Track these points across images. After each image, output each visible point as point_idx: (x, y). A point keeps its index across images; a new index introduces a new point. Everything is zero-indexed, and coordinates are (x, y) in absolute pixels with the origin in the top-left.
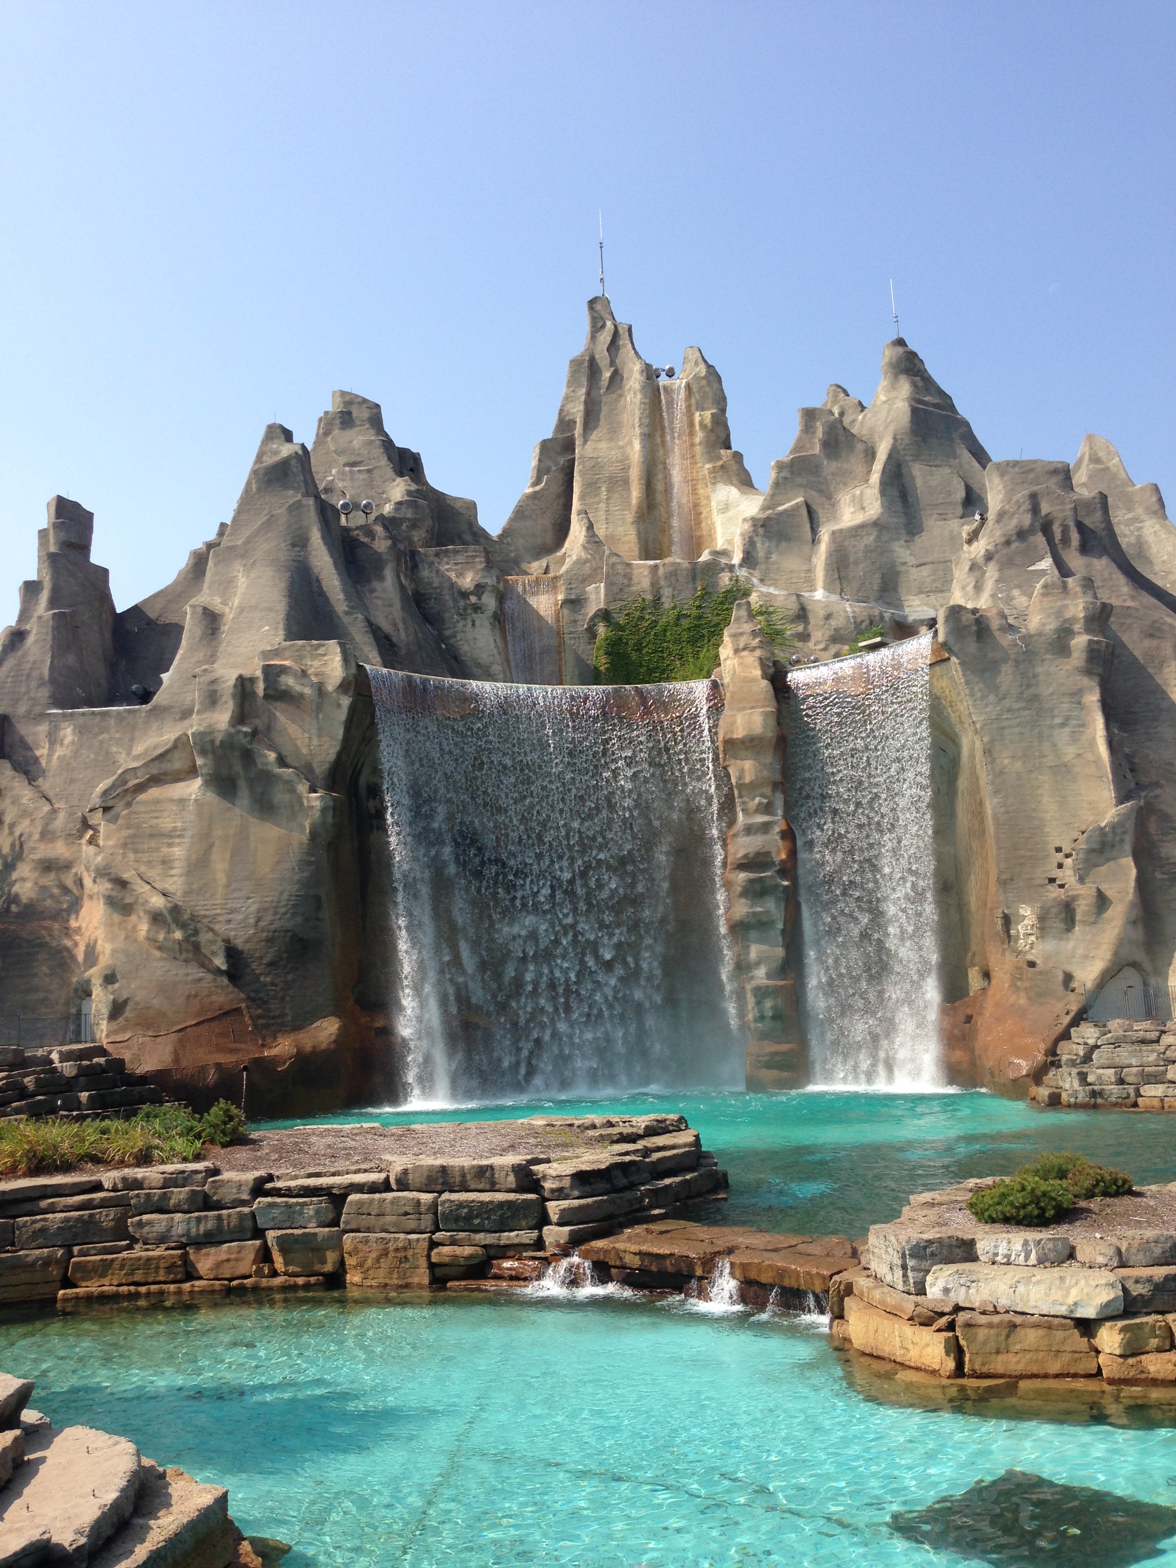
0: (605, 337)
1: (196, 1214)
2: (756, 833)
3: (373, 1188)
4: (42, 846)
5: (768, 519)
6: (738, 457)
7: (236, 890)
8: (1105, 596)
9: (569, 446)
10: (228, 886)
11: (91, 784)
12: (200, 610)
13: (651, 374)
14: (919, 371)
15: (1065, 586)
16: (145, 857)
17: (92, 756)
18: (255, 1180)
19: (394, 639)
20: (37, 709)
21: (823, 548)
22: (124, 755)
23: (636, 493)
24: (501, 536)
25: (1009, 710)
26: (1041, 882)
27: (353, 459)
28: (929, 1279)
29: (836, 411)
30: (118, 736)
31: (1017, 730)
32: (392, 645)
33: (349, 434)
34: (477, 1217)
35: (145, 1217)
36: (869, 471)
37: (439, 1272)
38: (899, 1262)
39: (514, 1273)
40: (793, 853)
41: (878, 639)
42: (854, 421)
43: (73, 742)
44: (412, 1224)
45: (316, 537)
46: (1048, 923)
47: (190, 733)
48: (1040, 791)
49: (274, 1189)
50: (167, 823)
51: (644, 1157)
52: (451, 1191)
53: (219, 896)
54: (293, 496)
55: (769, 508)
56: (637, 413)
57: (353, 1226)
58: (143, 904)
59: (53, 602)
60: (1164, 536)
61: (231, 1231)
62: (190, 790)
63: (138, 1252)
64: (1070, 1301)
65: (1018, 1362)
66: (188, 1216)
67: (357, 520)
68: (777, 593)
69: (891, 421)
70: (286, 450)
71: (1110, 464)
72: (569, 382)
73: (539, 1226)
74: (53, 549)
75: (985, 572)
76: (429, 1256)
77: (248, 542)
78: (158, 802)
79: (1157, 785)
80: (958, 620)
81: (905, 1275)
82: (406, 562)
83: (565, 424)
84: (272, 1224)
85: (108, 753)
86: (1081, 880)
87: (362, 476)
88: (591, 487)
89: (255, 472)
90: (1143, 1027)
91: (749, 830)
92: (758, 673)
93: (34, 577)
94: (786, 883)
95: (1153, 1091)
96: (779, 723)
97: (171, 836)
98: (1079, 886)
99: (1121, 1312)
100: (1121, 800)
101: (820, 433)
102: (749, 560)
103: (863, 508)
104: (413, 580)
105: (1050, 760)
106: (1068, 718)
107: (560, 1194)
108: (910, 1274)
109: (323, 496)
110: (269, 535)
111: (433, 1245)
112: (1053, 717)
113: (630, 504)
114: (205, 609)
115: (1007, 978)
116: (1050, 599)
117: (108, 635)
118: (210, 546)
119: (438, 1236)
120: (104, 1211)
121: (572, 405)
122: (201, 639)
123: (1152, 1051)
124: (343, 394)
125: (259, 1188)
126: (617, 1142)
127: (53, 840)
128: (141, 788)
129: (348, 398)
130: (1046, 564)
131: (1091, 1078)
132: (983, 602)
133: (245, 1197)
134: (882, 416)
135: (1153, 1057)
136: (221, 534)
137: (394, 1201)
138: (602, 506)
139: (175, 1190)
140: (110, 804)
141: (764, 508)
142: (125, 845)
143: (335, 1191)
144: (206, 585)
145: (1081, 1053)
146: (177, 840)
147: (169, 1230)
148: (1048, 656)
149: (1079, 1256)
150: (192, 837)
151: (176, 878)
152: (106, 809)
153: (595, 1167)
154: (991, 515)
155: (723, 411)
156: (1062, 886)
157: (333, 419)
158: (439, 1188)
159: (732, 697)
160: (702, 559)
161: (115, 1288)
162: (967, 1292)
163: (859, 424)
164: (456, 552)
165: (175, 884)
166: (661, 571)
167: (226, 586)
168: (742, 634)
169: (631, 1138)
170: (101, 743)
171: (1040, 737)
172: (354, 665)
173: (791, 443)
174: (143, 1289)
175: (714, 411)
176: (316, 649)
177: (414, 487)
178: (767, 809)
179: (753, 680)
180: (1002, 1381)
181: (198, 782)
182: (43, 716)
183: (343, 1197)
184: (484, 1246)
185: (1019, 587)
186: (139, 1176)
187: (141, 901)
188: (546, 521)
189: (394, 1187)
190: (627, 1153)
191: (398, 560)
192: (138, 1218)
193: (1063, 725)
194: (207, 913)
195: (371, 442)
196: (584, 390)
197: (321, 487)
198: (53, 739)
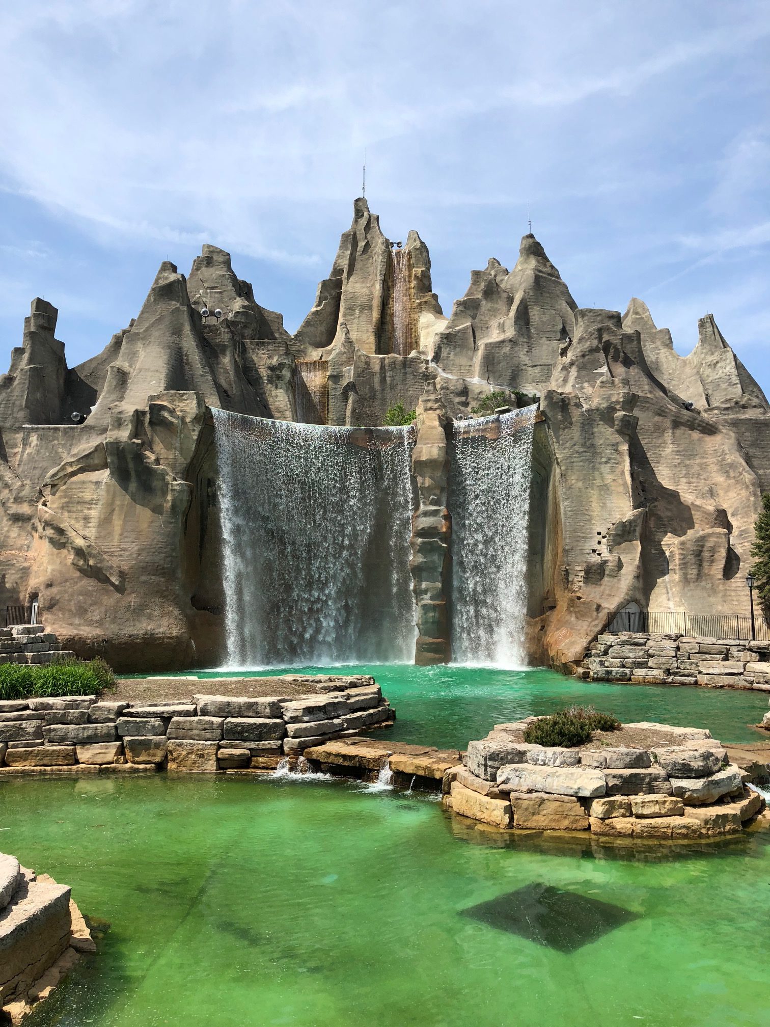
0: (363, 222)
1: (82, 726)
2: (429, 516)
3: (187, 714)
4: (14, 506)
5: (449, 334)
6: (435, 297)
7: (126, 537)
8: (635, 390)
9: (338, 284)
10: (121, 535)
11: (45, 470)
12: (116, 370)
13: (388, 244)
14: (541, 253)
15: (613, 382)
16: (74, 515)
17: (47, 454)
18: (118, 707)
19: (229, 393)
20: (17, 425)
21: (480, 353)
22: (65, 454)
23: (376, 315)
24: (296, 336)
25: (577, 452)
26: (588, 551)
27: (213, 285)
28: (499, 772)
29: (493, 273)
30: (63, 442)
31: (581, 463)
32: (228, 396)
33: (211, 270)
34: (246, 732)
35: (52, 726)
36: (509, 310)
37: (223, 765)
38: (483, 762)
39: (265, 765)
40: (450, 528)
41: (506, 407)
42: (502, 280)
43: (37, 445)
44: (208, 736)
45: (187, 328)
46: (591, 575)
47: (104, 443)
48: (591, 500)
49: (129, 713)
50: (87, 496)
51: (347, 699)
52: (232, 717)
53: (116, 540)
54: (175, 304)
55: (451, 328)
56: (379, 268)
57: (174, 736)
58: (71, 543)
59: (31, 361)
60: (671, 359)
61: (102, 736)
62: (103, 477)
63: (48, 747)
64: (576, 787)
65: (544, 821)
66: (78, 726)
67: (212, 321)
68: (451, 377)
69: (524, 282)
70: (173, 277)
71: (644, 316)
72: (340, 247)
73: (282, 738)
74: (33, 329)
75: (569, 372)
76: (216, 754)
77: (146, 331)
78: (84, 482)
79: (656, 500)
80: (552, 398)
81: (486, 770)
82: (239, 347)
83: (337, 271)
84: (127, 733)
85: (56, 452)
86: (610, 552)
87: (217, 295)
88: (350, 309)
89: (153, 289)
90: (639, 637)
91: (426, 514)
92: (437, 423)
93: (21, 346)
94: (445, 545)
95: (640, 672)
96: (447, 453)
97: (91, 503)
98: (609, 555)
99: (604, 794)
100: (635, 508)
101: (482, 286)
102: (437, 358)
103: (504, 331)
104: (243, 359)
105: (598, 482)
106: (609, 459)
107: (295, 720)
108: (489, 769)
109: (193, 306)
110: (160, 327)
111: (219, 747)
112: (601, 458)
113: (372, 320)
114: (119, 369)
115: (565, 605)
116: (604, 389)
117: (62, 381)
118: (124, 332)
119: (223, 742)
120: (29, 722)
121: (341, 260)
122: (116, 386)
123: (641, 650)
124: (209, 246)
125: (120, 713)
126: (331, 691)
127: (20, 503)
128: (73, 474)
129: (212, 249)
130: (604, 369)
131: (606, 664)
132: (568, 389)
133: (112, 716)
134: (518, 278)
135: (641, 653)
136: (131, 325)
137: (199, 722)
138: (356, 321)
139: (71, 711)
140: (56, 482)
141: (448, 328)
142: (63, 508)
143: (165, 715)
144: (121, 354)
145: (603, 650)
146: (93, 506)
147: (66, 735)
148: (602, 423)
149: (583, 762)
150: (102, 505)
151: (91, 529)
152: (53, 486)
153: (318, 705)
154: (575, 341)
155: (429, 269)
156: (599, 554)
157: (202, 261)
158: (225, 714)
159: (421, 437)
160: (410, 356)
161: (32, 768)
162: (519, 781)
163: (505, 283)
164: (269, 343)
165: (91, 532)
166: (386, 361)
167: (133, 356)
168: (429, 400)
169: (341, 689)
170: (53, 446)
171: (594, 468)
172: (204, 406)
173: (466, 291)
174: (48, 768)
175: (424, 269)
176: (182, 396)
177: (246, 303)
178: (436, 503)
179: (434, 427)
180: (534, 831)
181: (107, 472)
182: (21, 428)
183: (170, 718)
184: (249, 749)
185: (588, 381)
186: (51, 702)
187: (70, 541)
188: (322, 328)
189: (199, 714)
190: (336, 698)
191: (235, 345)
192: (48, 727)
193: (606, 463)
194: (108, 550)
195: (224, 275)
196: (349, 252)
197: (192, 301)
198: (25, 442)
